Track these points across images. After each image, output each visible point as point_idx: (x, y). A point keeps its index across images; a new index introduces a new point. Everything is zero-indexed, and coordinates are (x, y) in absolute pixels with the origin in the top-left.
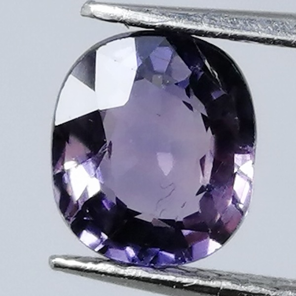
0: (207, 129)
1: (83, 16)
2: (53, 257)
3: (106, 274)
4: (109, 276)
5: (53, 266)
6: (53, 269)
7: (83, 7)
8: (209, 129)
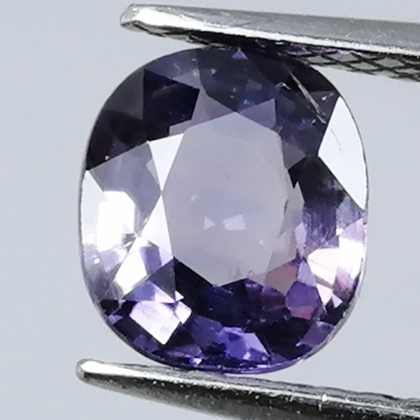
1: (124, 25)
2: (82, 362)
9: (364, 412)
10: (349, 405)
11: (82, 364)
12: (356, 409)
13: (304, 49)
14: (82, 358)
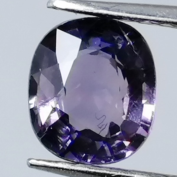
3: (63, 169)
4: (65, 170)
5: (30, 165)
6: (29, 167)
7: (48, 2)
8: (126, 78)
11: (29, 160)
13: (128, 19)
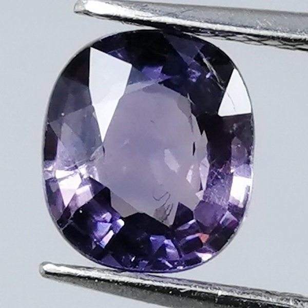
0: (202, 133)
1: (77, 12)
2: (44, 264)
3: (99, 279)
4: (102, 282)
5: (44, 273)
7: (76, 4)
8: (204, 132)
9: (249, 304)
10: (238, 298)
11: (43, 265)
12: (242, 301)
13: (209, 32)
14: (44, 261)
